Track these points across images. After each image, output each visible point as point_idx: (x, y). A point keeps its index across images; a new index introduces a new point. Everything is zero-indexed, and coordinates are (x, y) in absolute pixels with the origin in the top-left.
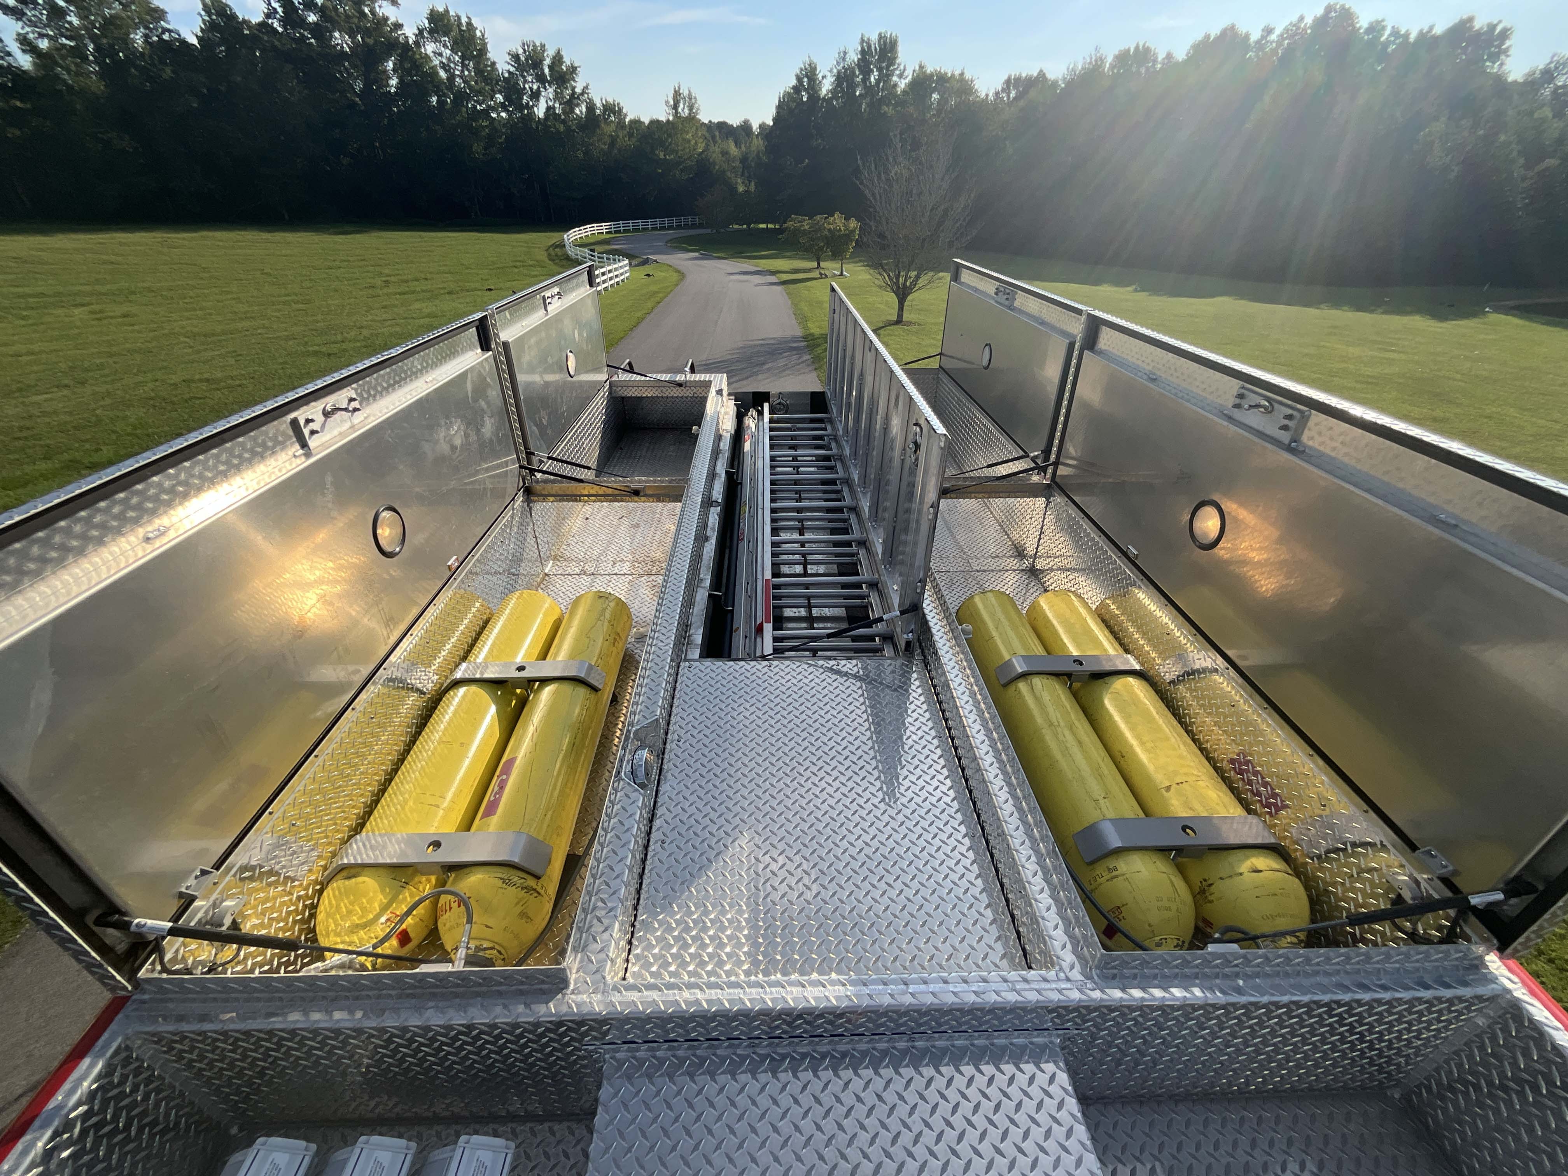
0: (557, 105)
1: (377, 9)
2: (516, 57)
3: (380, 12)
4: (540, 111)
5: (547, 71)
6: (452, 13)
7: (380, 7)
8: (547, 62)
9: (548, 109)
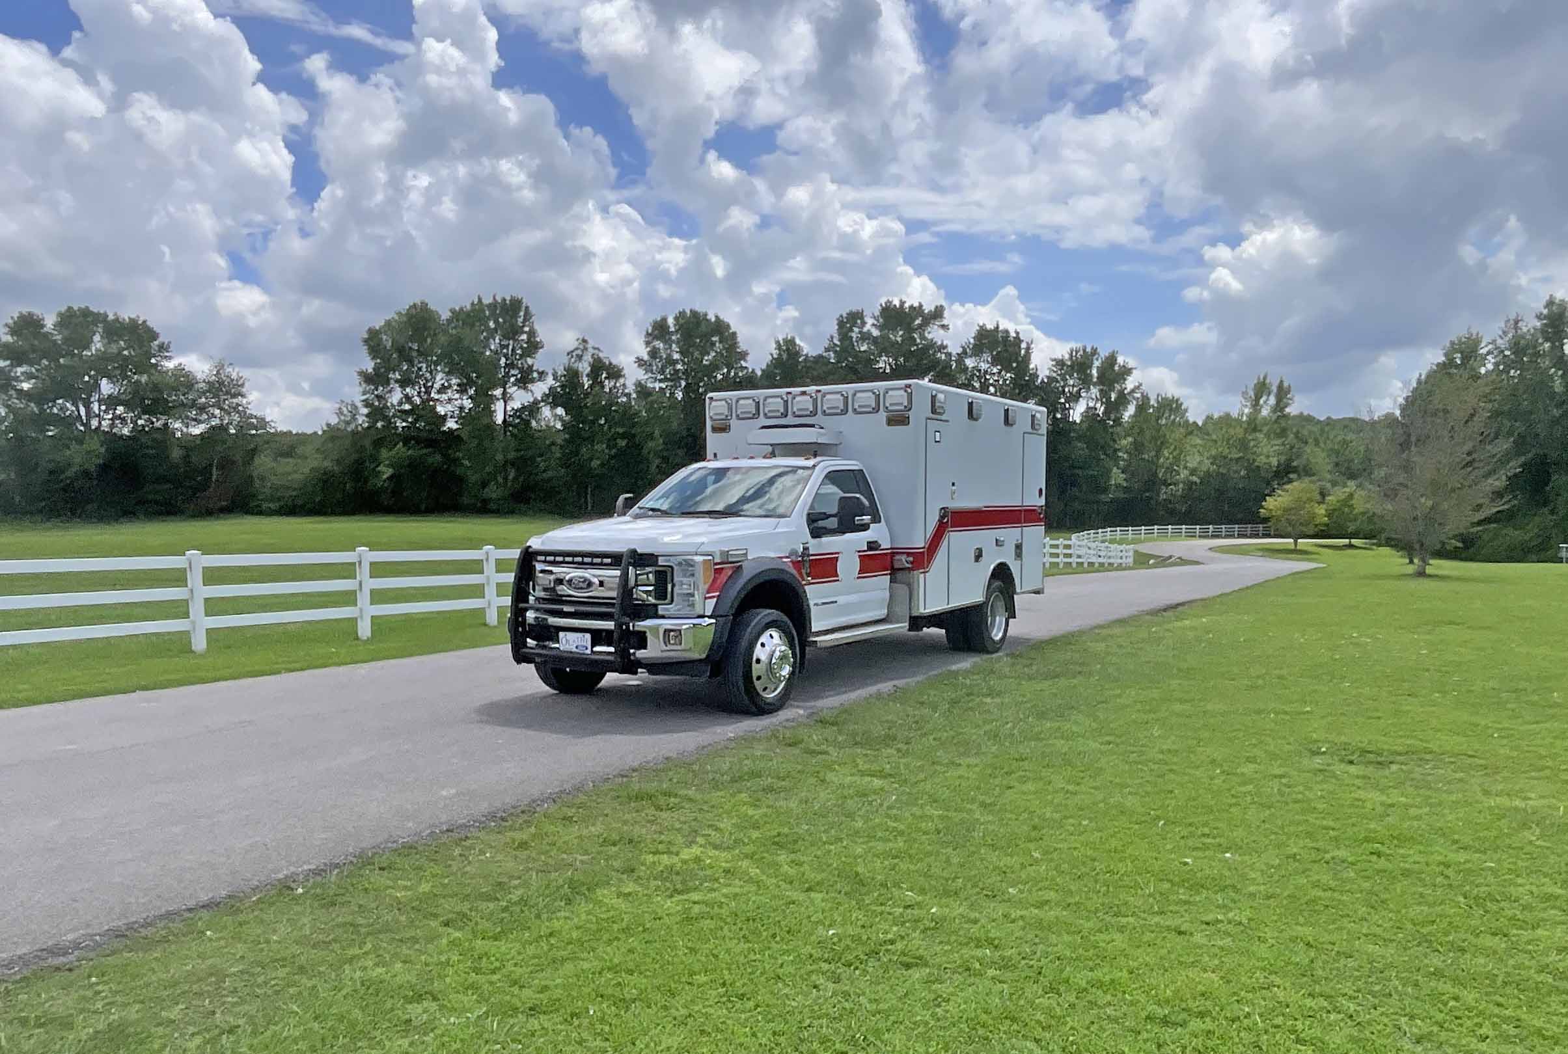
0: (1098, 405)
1: (926, 335)
2: (1060, 363)
3: (930, 337)
4: (1077, 414)
5: (1094, 372)
6: (1001, 328)
7: (929, 333)
8: (1097, 364)
9: (1089, 408)
